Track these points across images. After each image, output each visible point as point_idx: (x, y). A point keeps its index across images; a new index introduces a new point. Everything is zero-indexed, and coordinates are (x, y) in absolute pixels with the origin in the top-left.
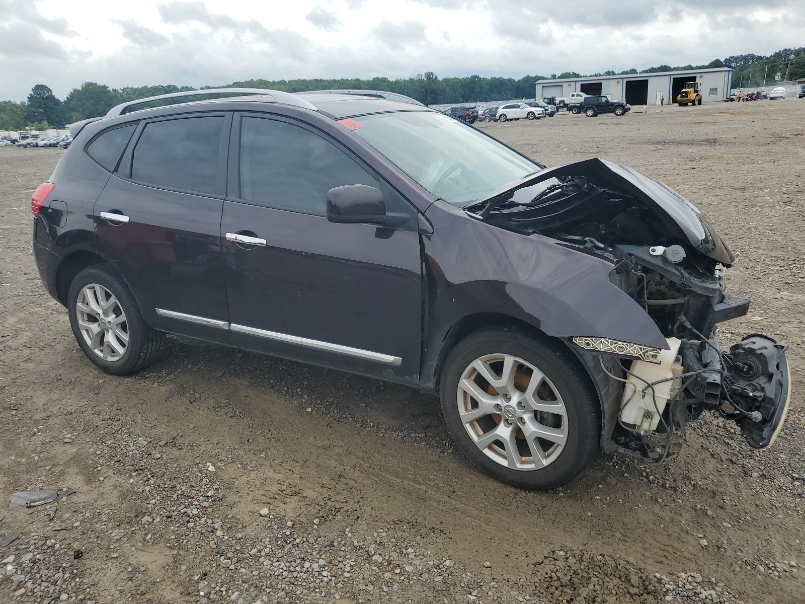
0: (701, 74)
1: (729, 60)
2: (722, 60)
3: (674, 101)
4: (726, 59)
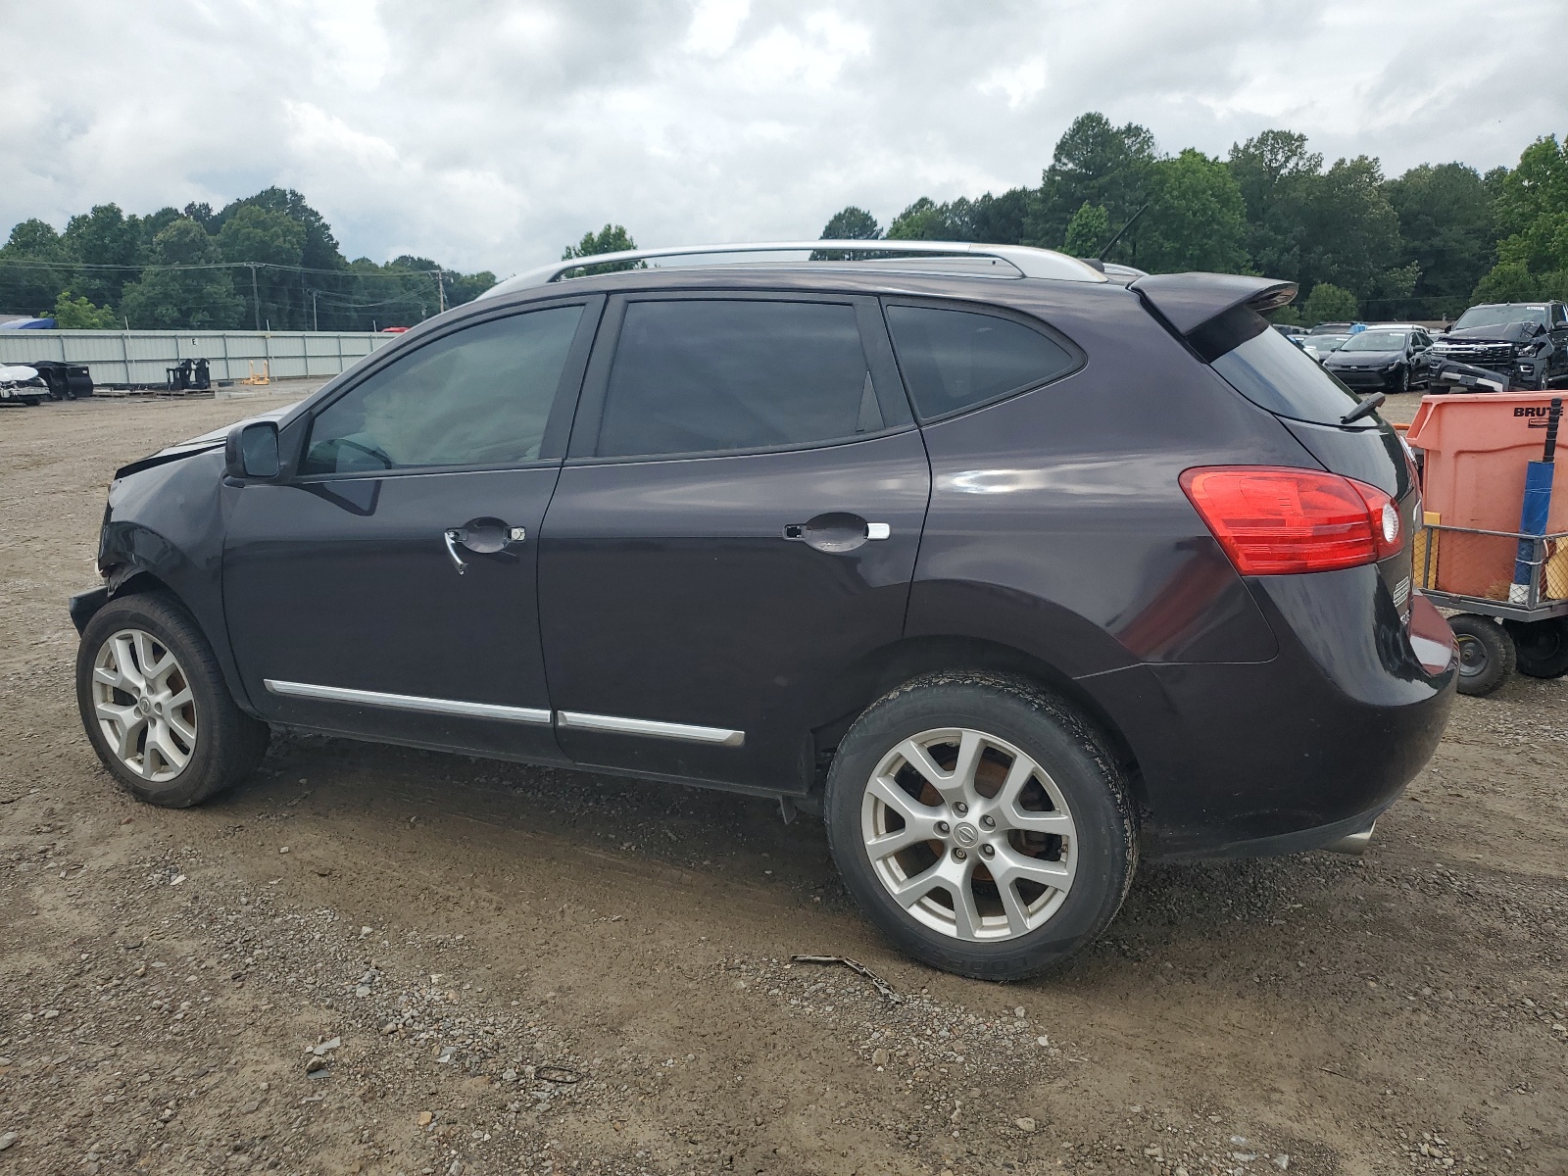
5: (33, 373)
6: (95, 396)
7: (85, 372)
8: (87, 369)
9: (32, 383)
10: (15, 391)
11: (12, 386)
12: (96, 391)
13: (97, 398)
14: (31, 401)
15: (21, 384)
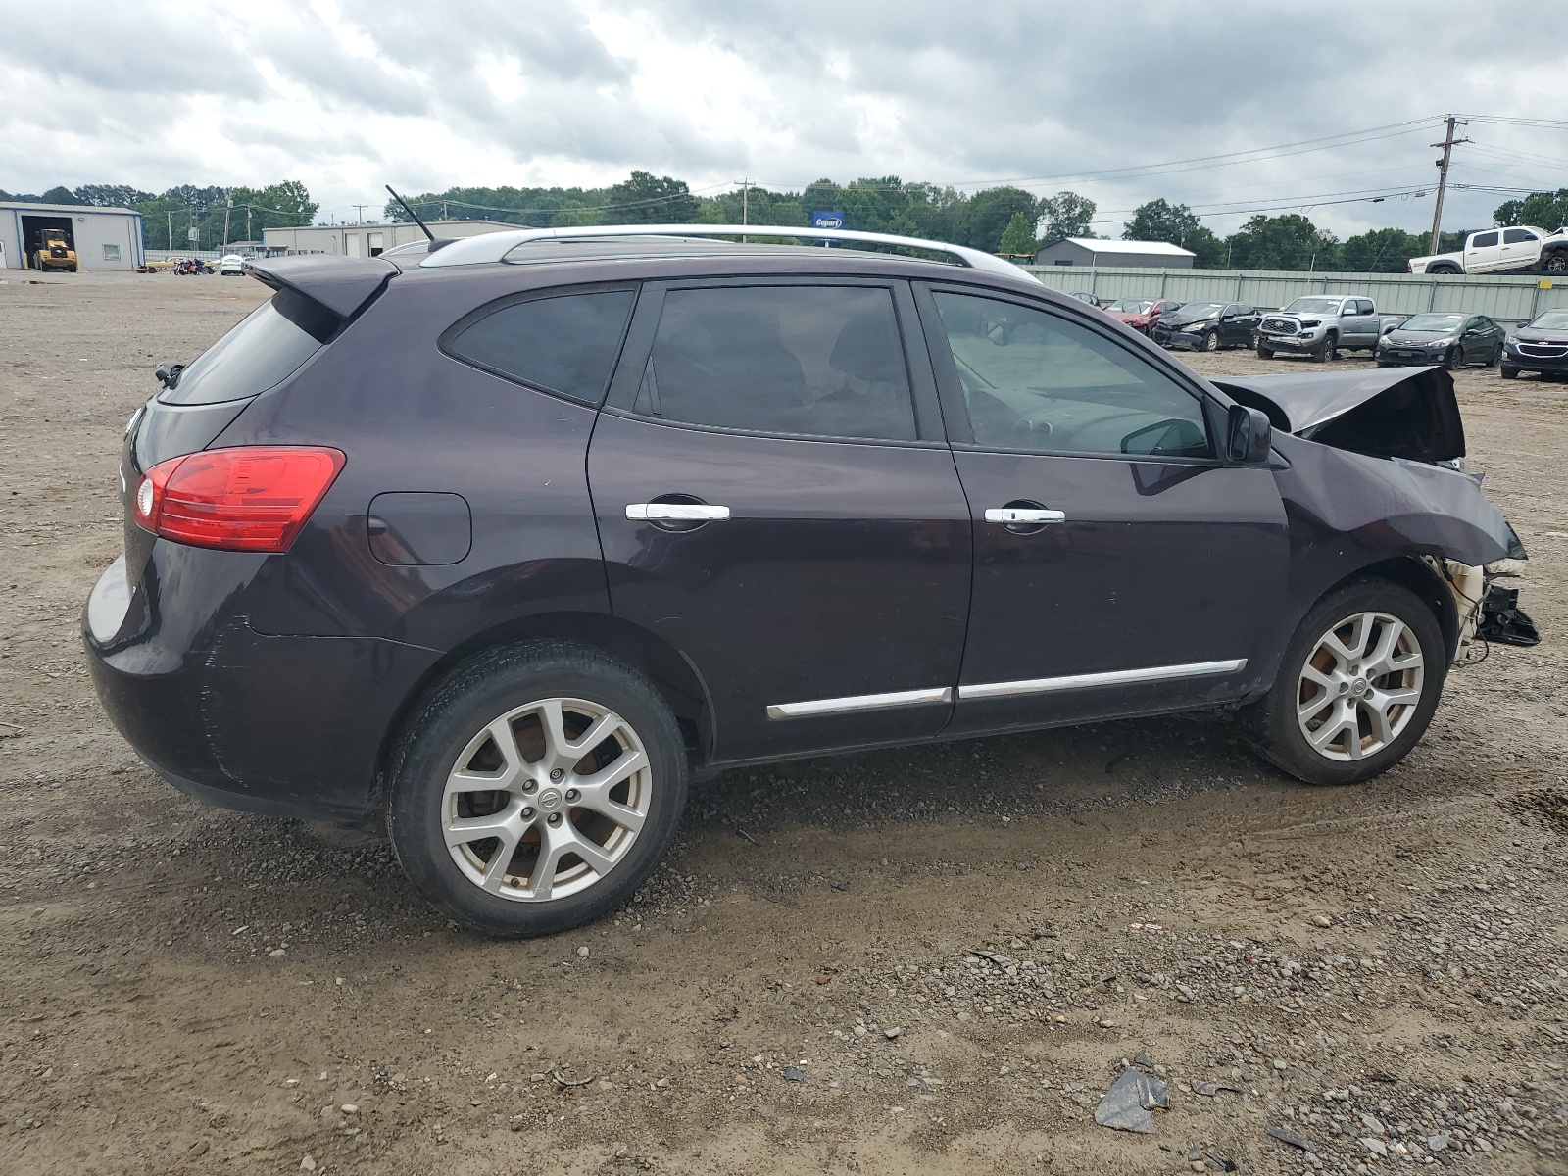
0: (82, 216)
1: (86, 192)
2: (72, 190)
3: (31, 265)
4: (79, 189)
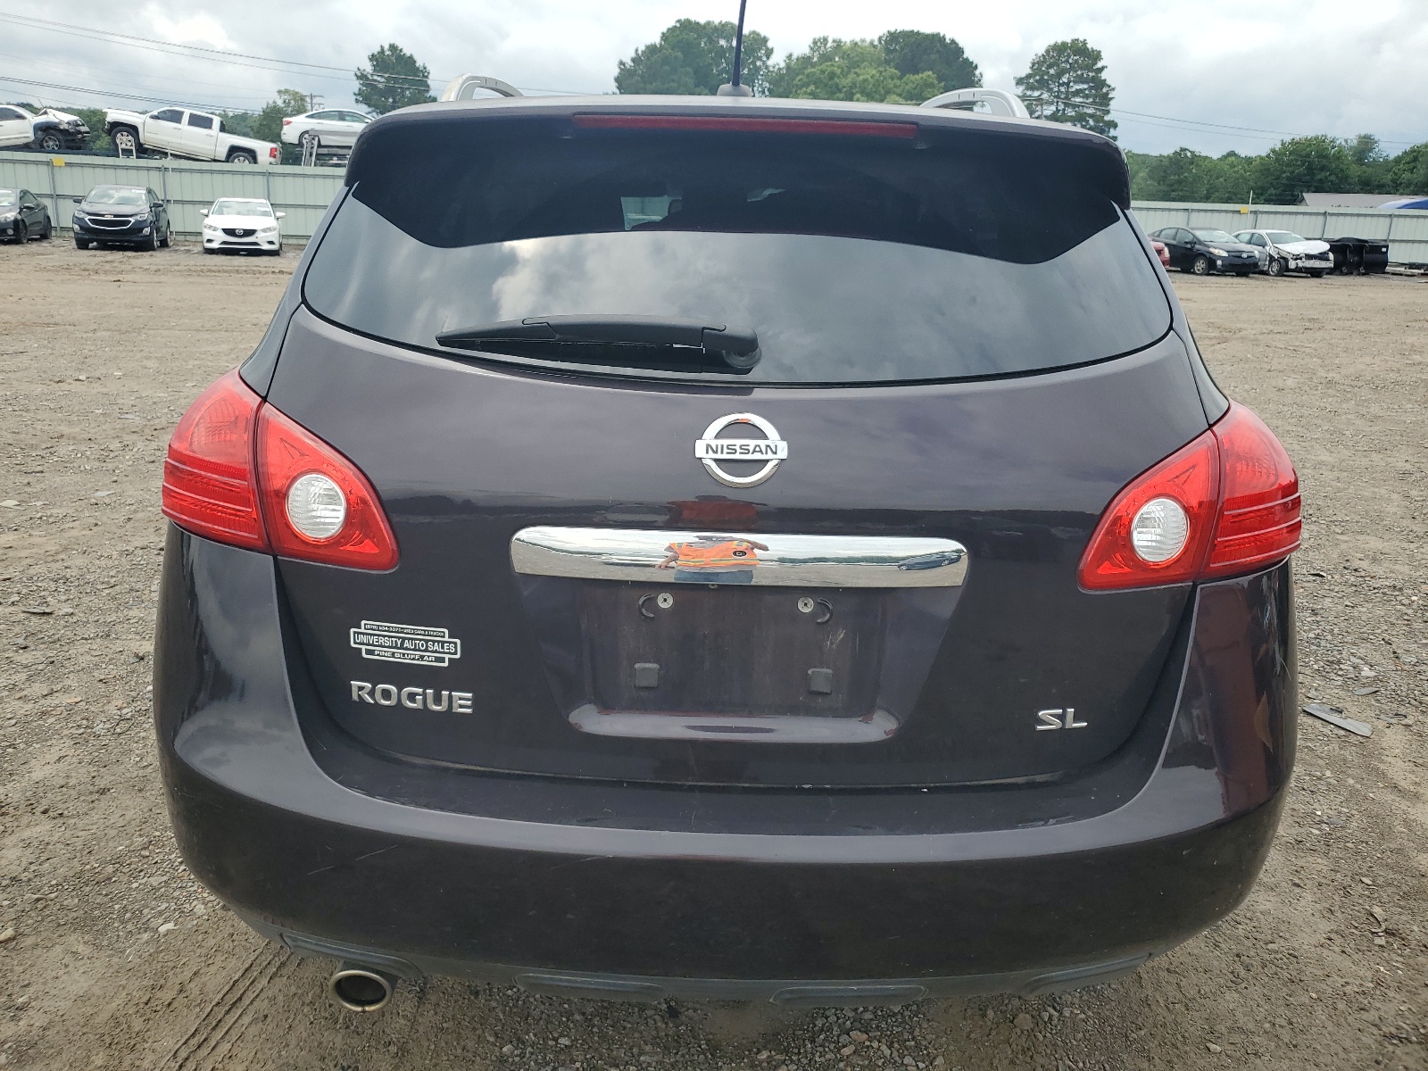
5: (1325, 247)
6: (1388, 273)
7: (1384, 250)
8: (1387, 247)
9: (1322, 256)
10: (1300, 264)
11: (1301, 259)
12: (1388, 269)
13: (1389, 276)
14: (1316, 273)
15: (1309, 257)
